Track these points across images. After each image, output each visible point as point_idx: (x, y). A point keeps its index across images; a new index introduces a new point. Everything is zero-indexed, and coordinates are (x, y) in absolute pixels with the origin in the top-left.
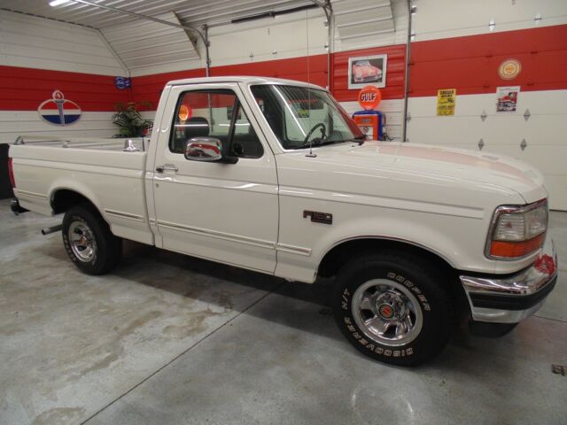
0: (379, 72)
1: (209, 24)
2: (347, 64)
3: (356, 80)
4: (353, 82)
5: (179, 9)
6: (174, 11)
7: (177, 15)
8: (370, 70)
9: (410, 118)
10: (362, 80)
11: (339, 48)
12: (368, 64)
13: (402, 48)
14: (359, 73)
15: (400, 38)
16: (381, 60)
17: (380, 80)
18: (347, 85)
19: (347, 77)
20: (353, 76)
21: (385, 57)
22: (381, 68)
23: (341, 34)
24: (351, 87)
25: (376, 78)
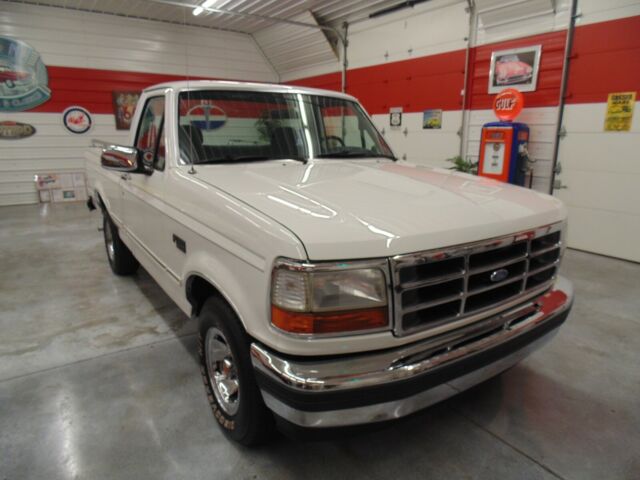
0: (529, 69)
1: (349, 20)
2: (489, 61)
3: (498, 82)
4: (495, 84)
5: (315, 6)
6: (310, 10)
7: (315, 15)
8: (517, 68)
9: (564, 134)
10: (506, 81)
11: (482, 39)
12: (516, 59)
13: (561, 34)
14: (504, 71)
15: (560, 22)
16: (533, 54)
17: (530, 80)
18: (487, 88)
19: (487, 77)
20: (495, 76)
21: (538, 49)
22: (531, 63)
23: (485, 23)
24: (492, 90)
25: (525, 78)
